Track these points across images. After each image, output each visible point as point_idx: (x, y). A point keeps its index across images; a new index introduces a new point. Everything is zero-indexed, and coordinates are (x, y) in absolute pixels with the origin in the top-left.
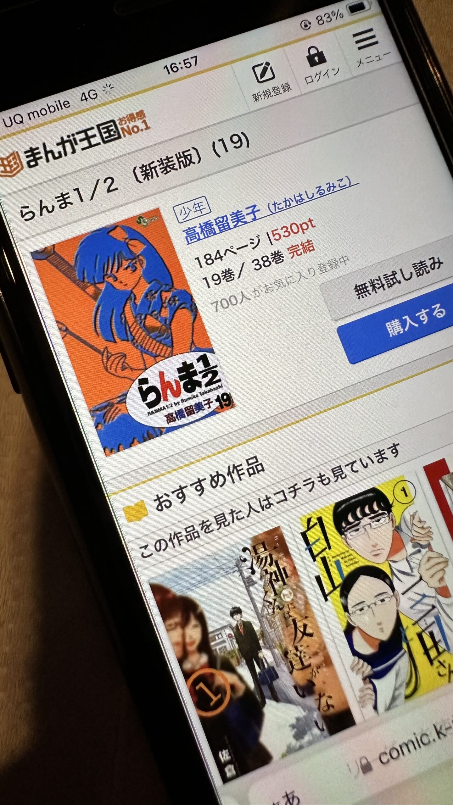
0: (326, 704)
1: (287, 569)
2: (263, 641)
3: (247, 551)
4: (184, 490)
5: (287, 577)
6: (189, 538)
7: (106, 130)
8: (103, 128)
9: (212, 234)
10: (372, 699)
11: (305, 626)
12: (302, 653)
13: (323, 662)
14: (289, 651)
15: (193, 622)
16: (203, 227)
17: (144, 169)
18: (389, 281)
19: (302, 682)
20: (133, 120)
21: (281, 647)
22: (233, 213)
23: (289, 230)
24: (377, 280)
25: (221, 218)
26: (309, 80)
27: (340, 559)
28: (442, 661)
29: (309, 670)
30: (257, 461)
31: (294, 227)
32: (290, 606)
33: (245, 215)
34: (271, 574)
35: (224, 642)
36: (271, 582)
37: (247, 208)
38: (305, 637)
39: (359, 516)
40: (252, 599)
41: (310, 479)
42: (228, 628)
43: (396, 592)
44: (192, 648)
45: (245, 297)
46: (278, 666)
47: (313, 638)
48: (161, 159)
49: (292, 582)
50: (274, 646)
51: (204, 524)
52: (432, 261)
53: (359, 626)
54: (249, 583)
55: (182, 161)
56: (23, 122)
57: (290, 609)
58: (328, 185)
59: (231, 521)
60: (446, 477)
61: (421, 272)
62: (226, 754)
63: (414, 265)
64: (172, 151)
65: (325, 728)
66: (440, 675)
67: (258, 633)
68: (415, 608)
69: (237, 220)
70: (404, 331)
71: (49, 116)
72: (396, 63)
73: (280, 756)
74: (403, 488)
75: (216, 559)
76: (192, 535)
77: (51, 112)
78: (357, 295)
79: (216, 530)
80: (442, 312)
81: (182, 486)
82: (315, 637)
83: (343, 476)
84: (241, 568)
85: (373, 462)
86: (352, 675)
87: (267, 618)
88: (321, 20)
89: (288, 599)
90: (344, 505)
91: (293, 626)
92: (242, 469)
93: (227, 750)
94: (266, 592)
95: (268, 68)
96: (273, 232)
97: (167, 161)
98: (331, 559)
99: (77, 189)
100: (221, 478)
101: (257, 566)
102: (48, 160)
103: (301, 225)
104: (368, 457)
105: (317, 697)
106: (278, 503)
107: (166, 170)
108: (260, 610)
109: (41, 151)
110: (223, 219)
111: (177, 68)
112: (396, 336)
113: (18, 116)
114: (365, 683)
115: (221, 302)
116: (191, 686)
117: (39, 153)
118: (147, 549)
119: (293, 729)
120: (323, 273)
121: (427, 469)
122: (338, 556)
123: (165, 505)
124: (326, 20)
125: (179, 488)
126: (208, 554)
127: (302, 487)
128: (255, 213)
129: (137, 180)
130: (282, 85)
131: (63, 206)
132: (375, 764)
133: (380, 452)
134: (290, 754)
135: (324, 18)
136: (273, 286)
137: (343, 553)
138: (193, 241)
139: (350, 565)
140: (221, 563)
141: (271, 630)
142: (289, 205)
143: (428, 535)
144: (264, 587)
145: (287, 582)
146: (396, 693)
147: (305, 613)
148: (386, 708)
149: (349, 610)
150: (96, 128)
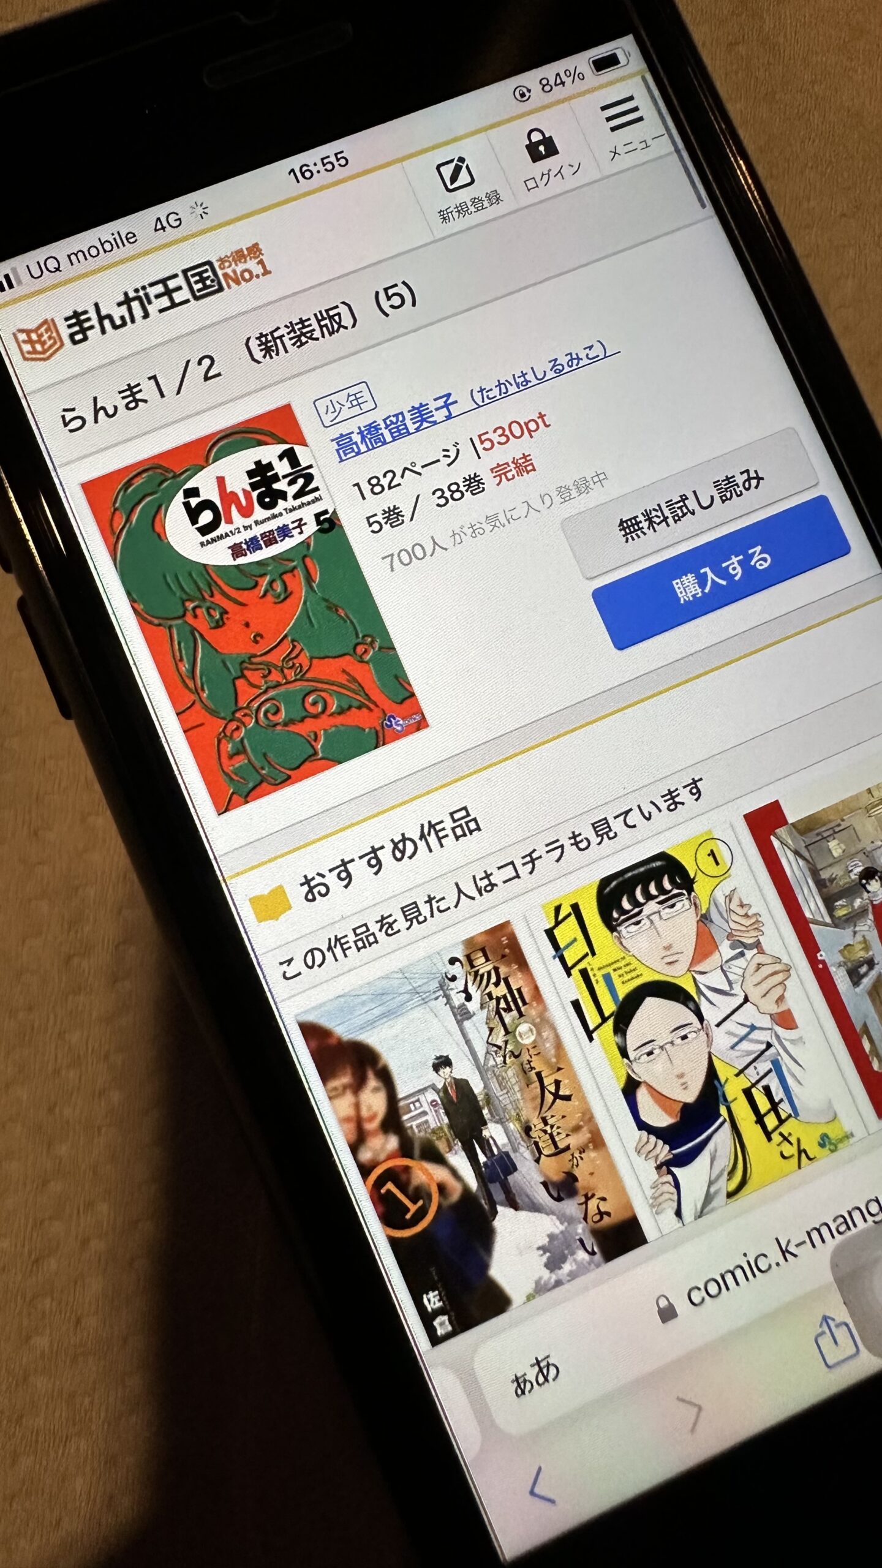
0: (597, 1211)
1: (525, 991)
2: (490, 1110)
3: (457, 964)
4: (348, 866)
5: (525, 1003)
6: (360, 944)
7: (197, 278)
8: (193, 276)
9: (380, 444)
10: (673, 1201)
11: (557, 1083)
12: (555, 1128)
13: (590, 1142)
14: (533, 1127)
15: (372, 1082)
16: (366, 432)
17: (263, 339)
18: (676, 511)
19: (556, 1177)
20: (243, 260)
22: (414, 408)
23: (507, 432)
24: (654, 510)
25: (394, 416)
26: (531, 184)
27: (612, 972)
28: (786, 1135)
29: (567, 1156)
30: (468, 815)
31: (514, 426)
32: (532, 1052)
33: (434, 411)
34: (498, 1000)
35: (425, 1113)
37: (435, 400)
38: (558, 1101)
39: (641, 899)
40: (468, 1042)
41: (557, 841)
43: (705, 1022)
44: (372, 1126)
46: (515, 1150)
47: (570, 1103)
48: (291, 323)
49: (533, 1013)
50: (508, 1118)
51: (385, 922)
52: (745, 476)
53: (647, 1081)
54: (462, 1015)
55: (326, 325)
56: (61, 269)
57: (531, 1057)
58: (569, 357)
59: (428, 915)
60: (782, 831)
61: (728, 495)
62: (434, 1297)
63: (716, 484)
65: (596, 1249)
66: (783, 1156)
67: (480, 1098)
68: (736, 1048)
69: (420, 418)
70: (703, 592)
71: (104, 260)
73: (523, 1299)
74: (712, 851)
75: (406, 978)
76: (365, 939)
77: (105, 251)
78: (624, 536)
79: (404, 931)
80: (765, 560)
81: (346, 860)
82: (575, 1102)
83: (611, 834)
84: (448, 992)
85: (660, 811)
87: (494, 1071)
88: (547, 84)
89: (528, 1040)
90: (614, 883)
91: (537, 1084)
92: (443, 829)
94: (491, 1030)
95: (461, 167)
96: (480, 436)
97: (300, 326)
98: (596, 972)
99: (154, 378)
100: (408, 843)
101: (475, 988)
102: (103, 331)
103: (526, 424)
104: (652, 802)
105: (583, 1200)
106: (505, 882)
107: (299, 340)
108: (482, 1061)
109: (92, 317)
110: (397, 419)
111: (312, 173)
112: (690, 600)
113: (52, 259)
114: (660, 1176)
115: (399, 555)
116: (372, 1189)
117: (89, 319)
118: (292, 963)
119: (545, 1253)
120: (565, 501)
121: (748, 818)
122: (607, 966)
123: (319, 893)
124: (556, 85)
125: (340, 863)
126: (394, 969)
127: (544, 855)
128: (450, 407)
129: (253, 359)
130: (487, 193)
131: (132, 405)
132: (682, 1306)
133: (670, 793)
134: (540, 1295)
135: (552, 82)
136: (484, 526)
137: (615, 962)
138: (349, 456)
139: (629, 980)
140: (415, 985)
141: (501, 1093)
142: (505, 391)
143: (756, 926)
144: (488, 1020)
145: (526, 1012)
146: (712, 1190)
147: (558, 1062)
148: (696, 1213)
149: (629, 1054)
150: (181, 275)
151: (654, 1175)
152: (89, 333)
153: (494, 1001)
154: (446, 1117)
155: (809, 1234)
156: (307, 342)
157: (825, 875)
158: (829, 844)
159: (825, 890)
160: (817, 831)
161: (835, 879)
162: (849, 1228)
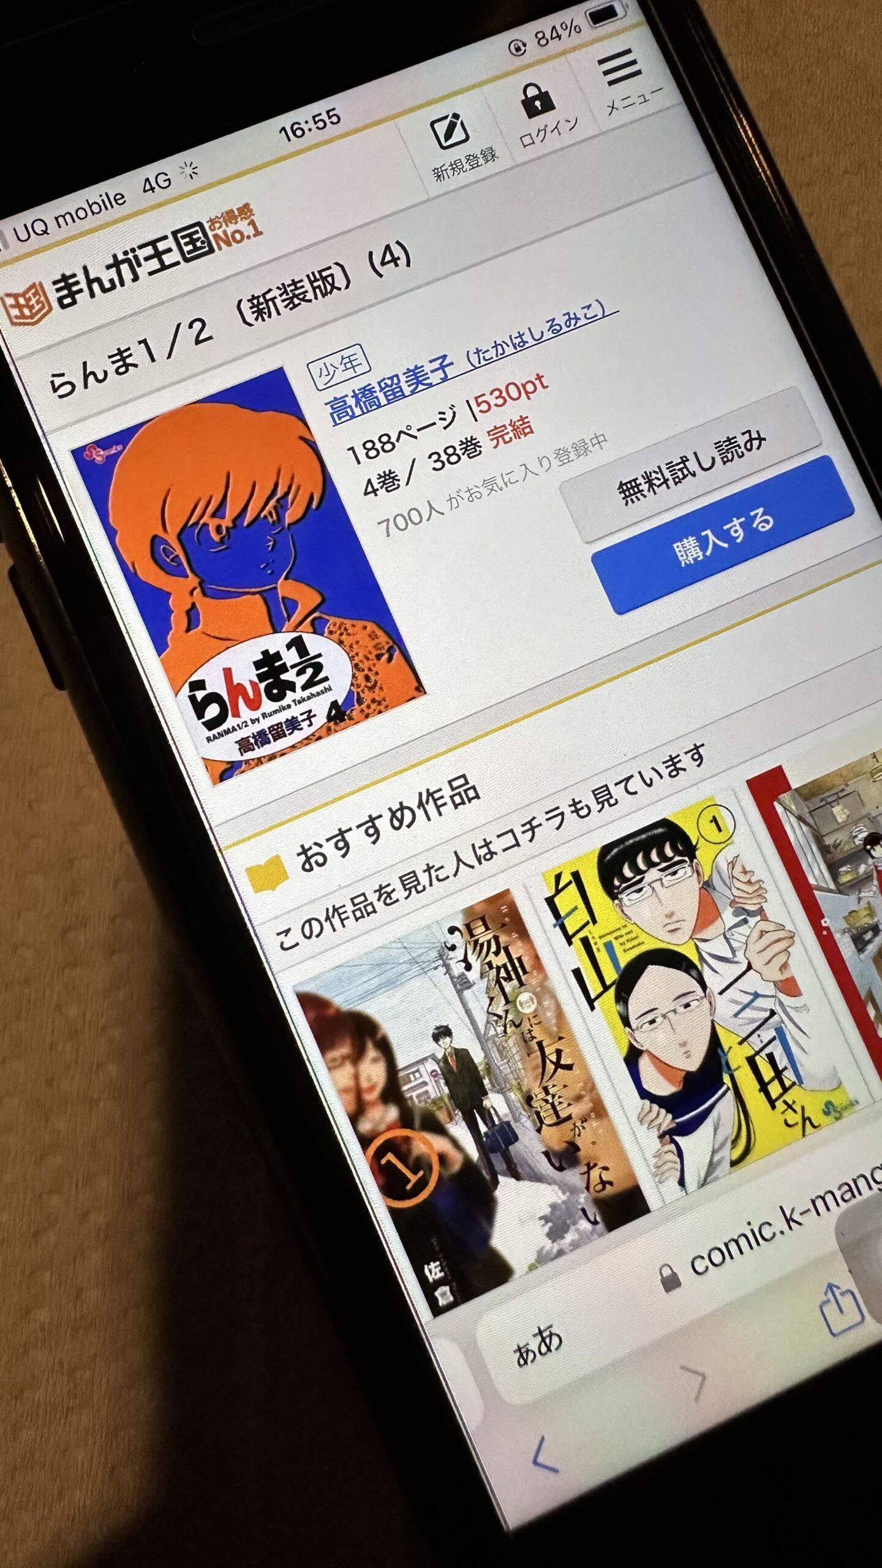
0: (598, 1181)
1: (525, 959)
3: (457, 933)
4: (346, 835)
5: (525, 972)
6: (358, 914)
7: (187, 240)
8: (183, 237)
9: (375, 407)
10: (676, 1170)
11: (559, 1052)
12: (557, 1097)
13: (591, 1111)
14: (534, 1096)
15: (372, 1053)
16: (360, 395)
17: (255, 302)
18: (676, 473)
19: (558, 1146)
20: (234, 221)
22: (409, 370)
23: (504, 394)
24: (655, 472)
25: (388, 378)
26: (527, 140)
27: (613, 940)
28: (790, 1102)
29: (568, 1125)
30: (467, 783)
31: (512, 388)
32: (532, 1021)
33: (429, 373)
34: (498, 969)
35: (425, 1084)
36: (498, 982)
37: (431, 362)
38: (560, 1070)
39: (642, 867)
40: (468, 1012)
41: (557, 808)
42: (430, 1060)
43: (708, 990)
44: (371, 1096)
46: (517, 1120)
47: (572, 1072)
48: (283, 284)
49: (534, 982)
50: (509, 1087)
51: (383, 891)
52: (747, 437)
53: (650, 1050)
54: (462, 985)
55: (319, 287)
56: (48, 232)
57: (532, 1027)
58: (567, 317)
59: (427, 885)
60: (785, 797)
61: (730, 456)
62: (436, 1267)
63: (718, 445)
64: (300, 270)
65: (598, 1219)
66: (787, 1125)
67: (481, 1068)
68: (739, 1016)
69: (415, 381)
70: (704, 555)
71: (92, 221)
72: (673, 106)
73: (526, 1269)
74: (714, 817)
75: (405, 948)
76: (363, 909)
77: (93, 213)
78: (623, 499)
79: (403, 900)
80: (767, 522)
81: (343, 829)
82: (576, 1071)
83: (612, 801)
84: (448, 962)
85: (661, 777)
86: (642, 1130)
87: (494, 1042)
88: (543, 37)
90: (615, 850)
91: (538, 1053)
92: (442, 797)
94: (492, 999)
95: (456, 123)
96: (476, 398)
97: (293, 287)
98: (597, 940)
99: (144, 342)
100: (406, 812)
101: (474, 957)
102: (92, 295)
103: (524, 386)
104: (653, 769)
105: (585, 1169)
106: (505, 850)
107: (292, 302)
108: (483, 1032)
109: (80, 280)
110: (392, 381)
111: (302, 129)
112: (691, 564)
113: (39, 221)
114: (663, 1143)
115: (394, 520)
116: (372, 1160)
117: (77, 283)
118: (289, 934)
119: (547, 1222)
120: (564, 464)
121: (752, 784)
122: (608, 934)
123: (316, 862)
124: (552, 38)
125: (338, 832)
126: (392, 939)
127: (544, 823)
128: (446, 369)
129: (245, 322)
130: (482, 151)
131: (122, 370)
132: (685, 1275)
133: (672, 759)
134: (542, 1265)
135: (548, 36)
136: (481, 489)
137: (617, 930)
138: (343, 420)
139: (630, 949)
140: (414, 955)
141: (502, 1062)
142: (502, 352)
143: (759, 893)
144: (488, 990)
145: (526, 980)
146: (716, 1159)
147: (557, 1033)
148: (698, 1182)
149: (631, 1023)
150: (171, 237)
151: (657, 1144)
152: (77, 296)
154: (446, 1088)
155: (813, 1202)
156: (300, 304)
157: (829, 841)
158: (833, 809)
159: (828, 856)
160: (822, 796)
161: (839, 844)
162: (854, 1196)
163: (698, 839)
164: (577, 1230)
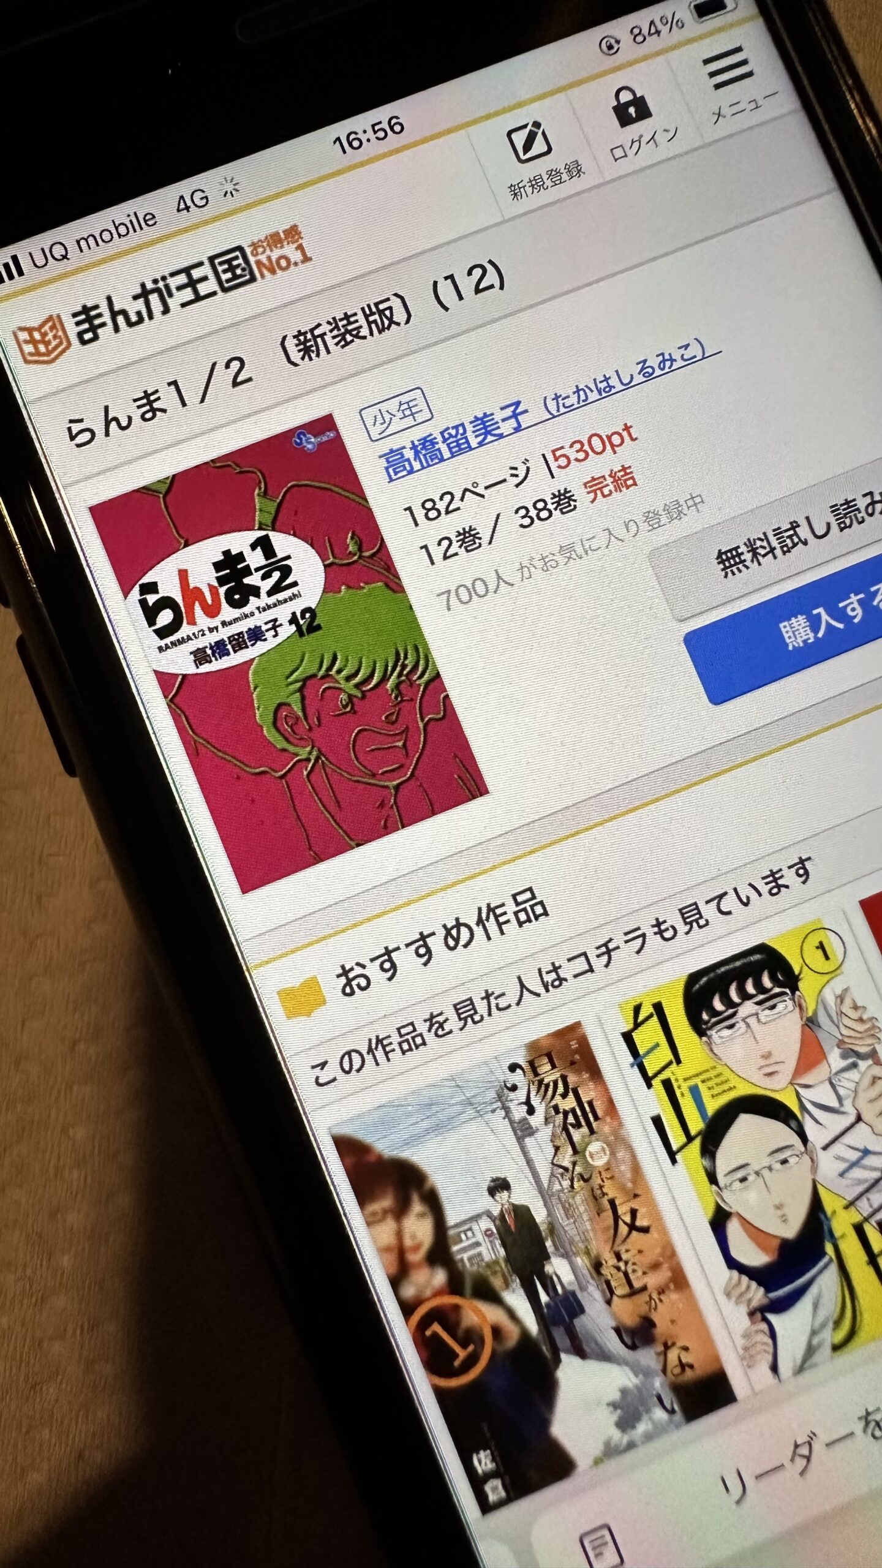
0: (677, 1363)
1: (597, 1104)
3: (519, 1071)
4: (393, 955)
5: (596, 1118)
6: (405, 1046)
7: (226, 266)
8: (221, 263)
9: (437, 461)
10: (765, 1351)
11: (634, 1213)
12: (630, 1265)
13: (670, 1281)
14: (604, 1262)
15: (417, 1207)
16: (419, 449)
17: (302, 338)
18: (785, 541)
19: (630, 1321)
20: (279, 245)
21: (587, 1252)
22: (477, 419)
23: (586, 447)
24: (760, 539)
25: (453, 428)
26: (619, 153)
27: (699, 1084)
29: (644, 1297)
30: (534, 897)
31: (596, 442)
32: (604, 1175)
33: (500, 421)
34: (566, 1114)
35: (478, 1244)
37: (502, 409)
38: (634, 1233)
39: (735, 998)
40: (529, 1162)
41: (638, 929)
42: (485, 1217)
43: (809, 1145)
44: (416, 1257)
45: (504, 581)
46: (582, 1288)
47: (648, 1236)
48: (334, 319)
49: (607, 1129)
50: (574, 1250)
51: (434, 1020)
52: (868, 500)
53: (740, 1212)
54: (523, 1131)
55: (375, 322)
56: (68, 256)
57: (603, 1181)
58: (661, 358)
59: (485, 1015)
61: (848, 521)
62: (486, 1457)
63: (834, 509)
65: (676, 1407)
67: (543, 1228)
68: (848, 1175)
69: (483, 431)
70: (816, 637)
71: (118, 245)
72: (789, 113)
73: (590, 1461)
74: (821, 943)
75: (458, 1087)
76: (411, 1041)
77: (120, 235)
78: (722, 570)
79: (457, 1032)
81: (390, 948)
82: (654, 1234)
83: (702, 922)
84: (508, 1104)
85: (760, 895)
87: (559, 1198)
88: (640, 33)
89: (600, 1162)
90: (705, 979)
91: (610, 1213)
92: (505, 913)
93: (488, 1452)
94: (557, 1149)
95: (536, 134)
96: (554, 452)
97: (345, 322)
98: (681, 1082)
99: (174, 383)
100: (463, 930)
102: (117, 329)
103: (609, 438)
104: (751, 885)
105: (661, 1348)
106: (576, 976)
107: (344, 339)
108: (546, 1185)
109: (104, 312)
110: (457, 430)
111: (361, 141)
112: (799, 647)
113: (59, 245)
114: (753, 1323)
116: (415, 1331)
117: (100, 315)
118: (325, 1068)
119: (616, 1409)
120: (654, 529)
121: (865, 904)
122: (694, 1076)
123: (359, 986)
124: (650, 34)
125: (383, 951)
126: (443, 1076)
127: (622, 945)
128: (519, 417)
129: (290, 362)
130: (566, 165)
131: (149, 416)
133: (773, 874)
134: (609, 1458)
135: (645, 32)
136: (558, 558)
137: (704, 1072)
138: (400, 475)
139: (719, 1094)
140: (469, 1095)
141: (568, 1222)
142: (584, 398)
143: (872, 1032)
144: (554, 1137)
145: (598, 1128)
146: (815, 1341)
147: (634, 1187)
148: (795, 1366)
149: (718, 1178)
150: (207, 263)
151: (746, 1321)
152: (100, 331)
153: (561, 1115)
154: (503, 1250)
163: (801, 968)
164: (651, 1419)
